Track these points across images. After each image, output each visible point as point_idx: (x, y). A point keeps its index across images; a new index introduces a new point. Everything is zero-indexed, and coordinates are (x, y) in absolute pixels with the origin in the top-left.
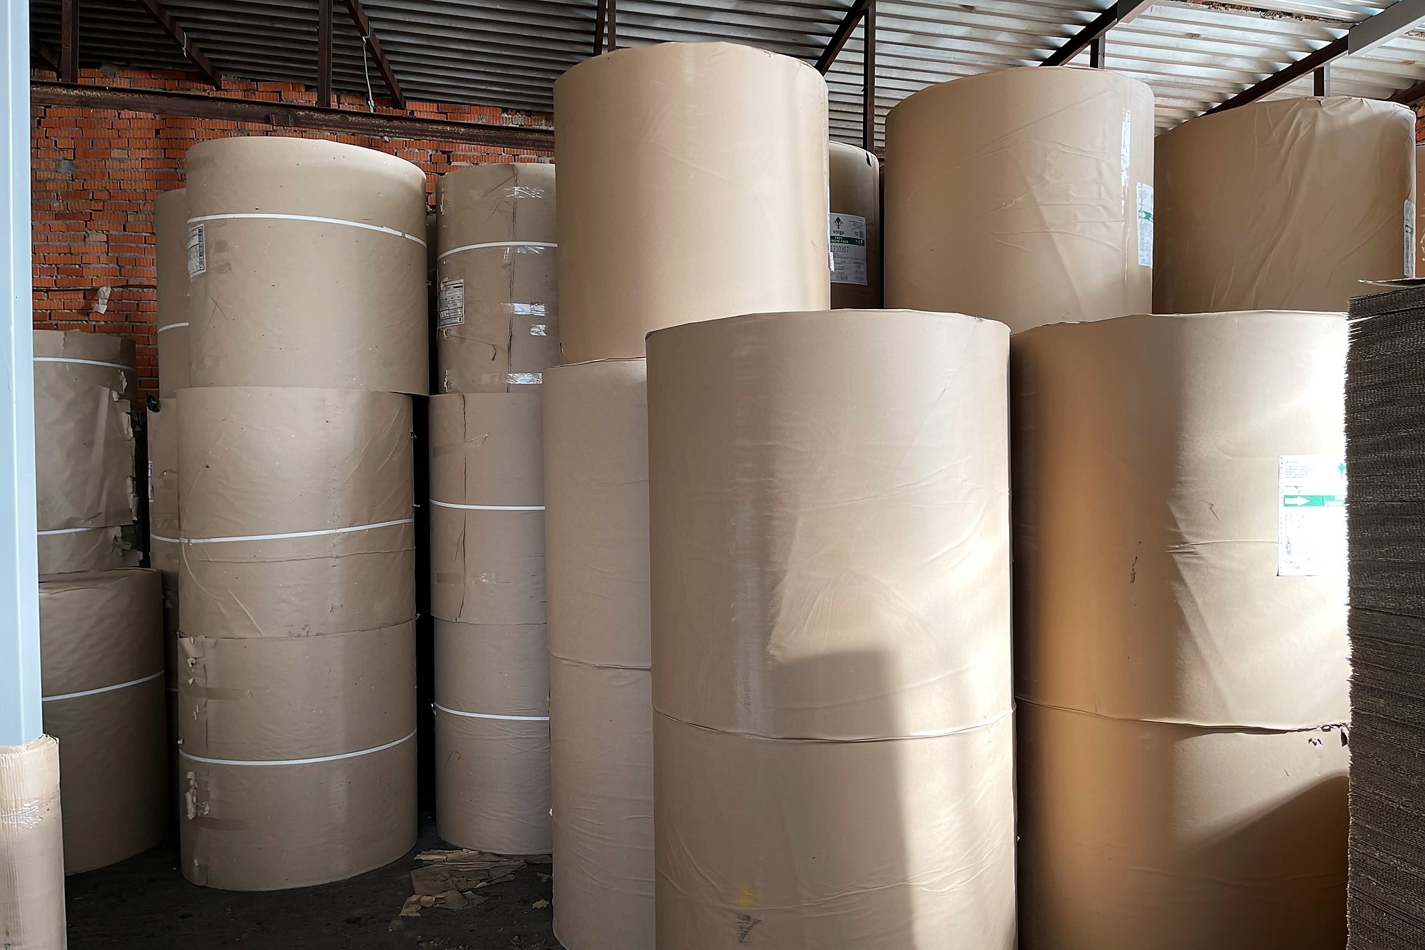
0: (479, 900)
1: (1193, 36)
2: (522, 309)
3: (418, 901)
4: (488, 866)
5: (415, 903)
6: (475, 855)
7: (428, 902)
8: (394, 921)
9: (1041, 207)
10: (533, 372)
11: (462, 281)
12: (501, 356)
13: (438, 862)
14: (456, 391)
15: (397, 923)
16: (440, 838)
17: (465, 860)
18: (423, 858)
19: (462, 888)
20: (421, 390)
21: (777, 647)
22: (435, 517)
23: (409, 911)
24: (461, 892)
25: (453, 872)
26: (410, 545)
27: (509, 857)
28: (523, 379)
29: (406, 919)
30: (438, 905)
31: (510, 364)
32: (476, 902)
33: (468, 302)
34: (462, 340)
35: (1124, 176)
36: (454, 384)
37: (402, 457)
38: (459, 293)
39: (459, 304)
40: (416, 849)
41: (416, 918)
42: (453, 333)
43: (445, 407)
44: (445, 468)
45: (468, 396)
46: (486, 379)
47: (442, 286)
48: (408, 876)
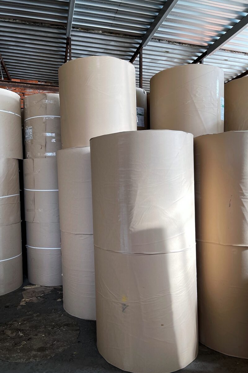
0: (42, 299)
1: (226, 60)
2: (48, 134)
3: (25, 301)
4: (43, 290)
5: (24, 301)
6: (39, 287)
7: (28, 301)
8: (18, 307)
9: (195, 104)
10: (52, 152)
11: (32, 127)
12: (43, 148)
13: (29, 289)
14: (31, 158)
15: (19, 307)
16: (29, 282)
17: (37, 288)
18: (25, 288)
19: (37, 296)
20: (21, 158)
21: (132, 228)
22: (26, 193)
23: (23, 303)
24: (37, 297)
25: (34, 292)
26: (19, 201)
27: (49, 287)
28: (50, 154)
29: (22, 306)
30: (30, 301)
31: (46, 150)
32: (41, 300)
33: (33, 133)
34: (32, 143)
35: (217, 95)
36: (30, 156)
37: (16, 177)
38: (31, 130)
39: (31, 133)
40: (23, 286)
41: (24, 305)
42: (29, 142)
43: (28, 163)
44: (28, 179)
45: (34, 159)
46: (39, 154)
47: (26, 128)
48: (21, 293)
